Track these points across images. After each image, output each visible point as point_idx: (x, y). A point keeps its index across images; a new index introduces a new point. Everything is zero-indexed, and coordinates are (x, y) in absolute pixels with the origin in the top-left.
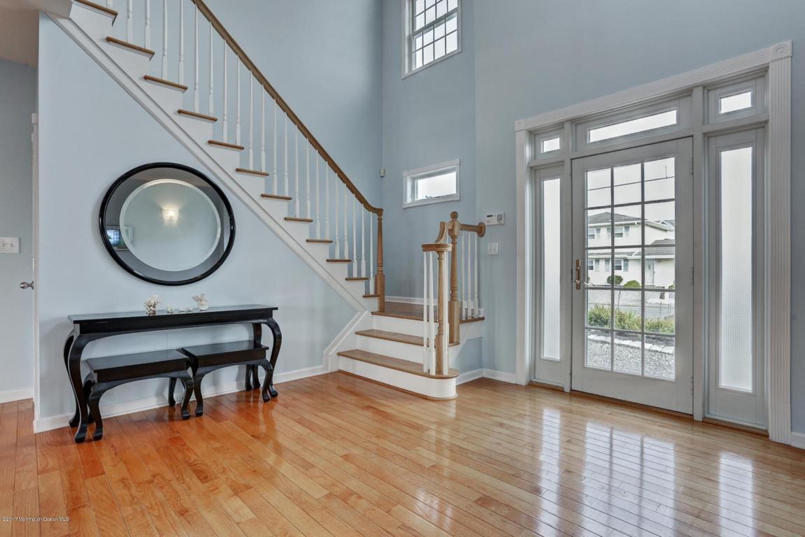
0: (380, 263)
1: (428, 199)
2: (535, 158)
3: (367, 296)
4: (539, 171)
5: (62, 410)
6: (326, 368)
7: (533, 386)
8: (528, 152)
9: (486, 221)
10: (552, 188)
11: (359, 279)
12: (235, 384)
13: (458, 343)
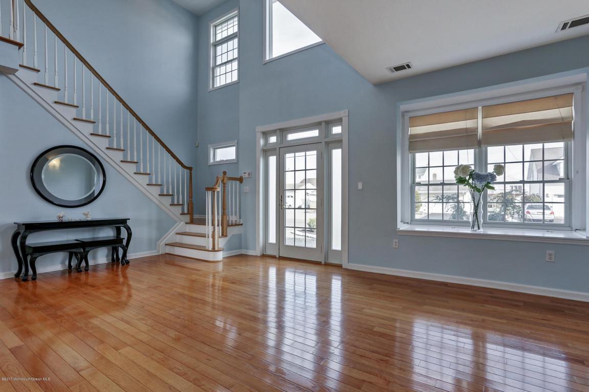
0: (190, 196)
1: (221, 161)
2: (266, 145)
3: (183, 214)
4: (267, 152)
5: (9, 270)
6: (158, 252)
7: (264, 256)
8: (262, 142)
9: (243, 175)
10: (273, 160)
11: (178, 205)
12: (106, 259)
13: (226, 236)
